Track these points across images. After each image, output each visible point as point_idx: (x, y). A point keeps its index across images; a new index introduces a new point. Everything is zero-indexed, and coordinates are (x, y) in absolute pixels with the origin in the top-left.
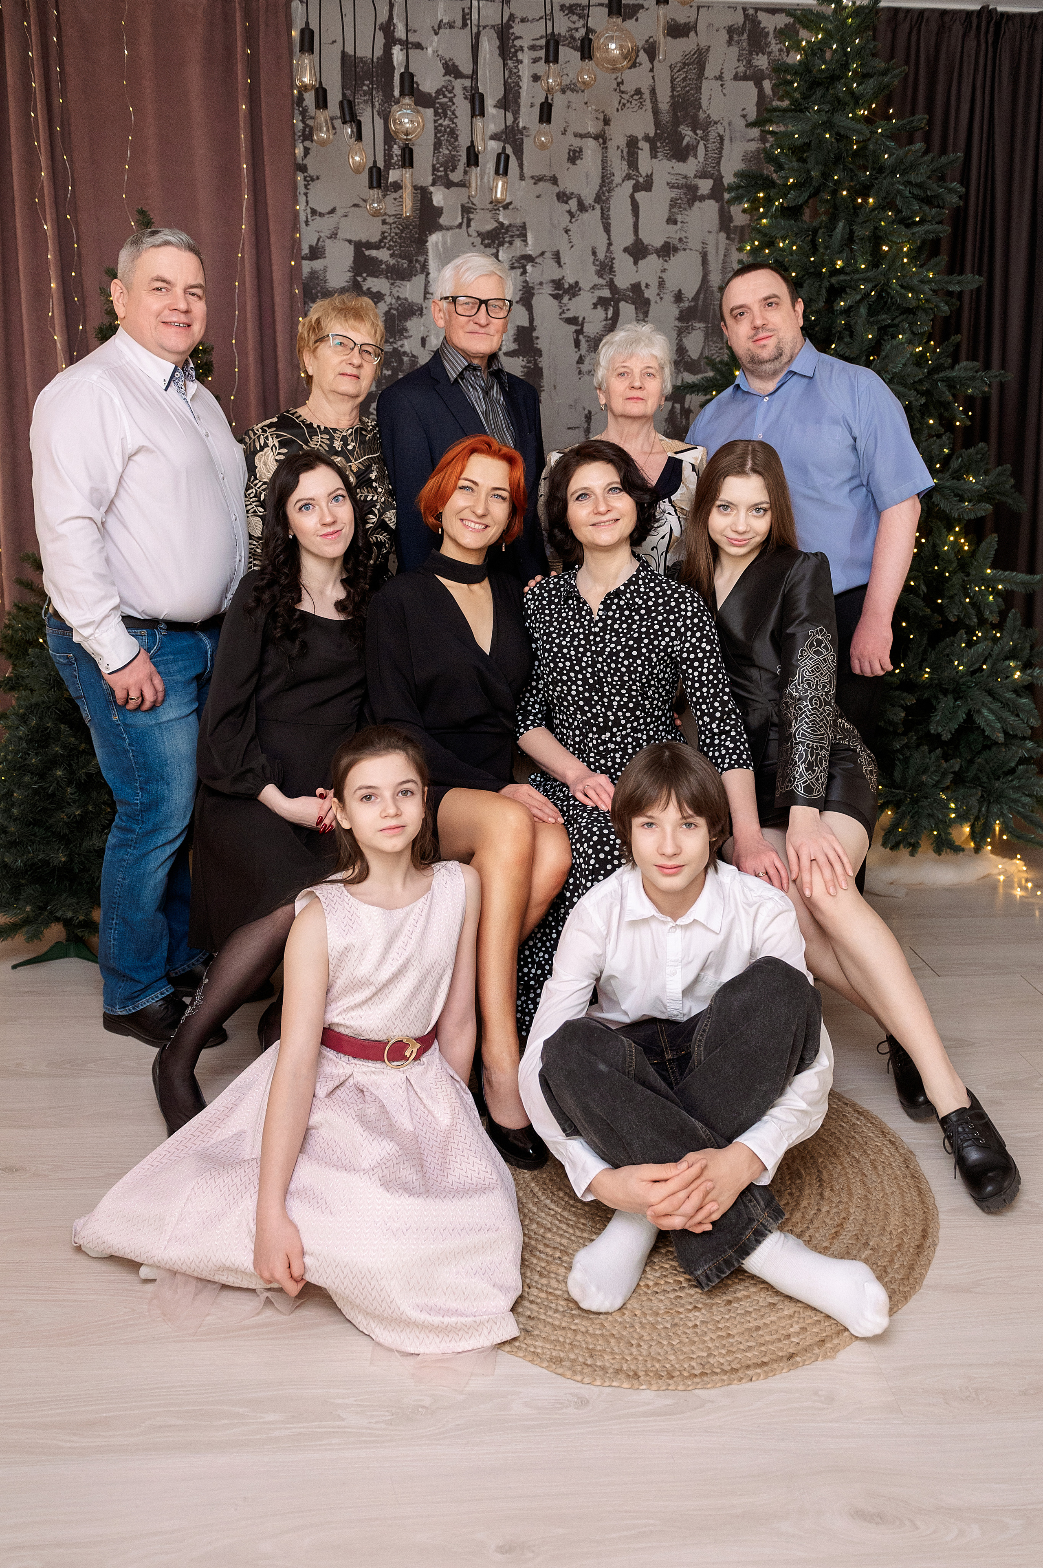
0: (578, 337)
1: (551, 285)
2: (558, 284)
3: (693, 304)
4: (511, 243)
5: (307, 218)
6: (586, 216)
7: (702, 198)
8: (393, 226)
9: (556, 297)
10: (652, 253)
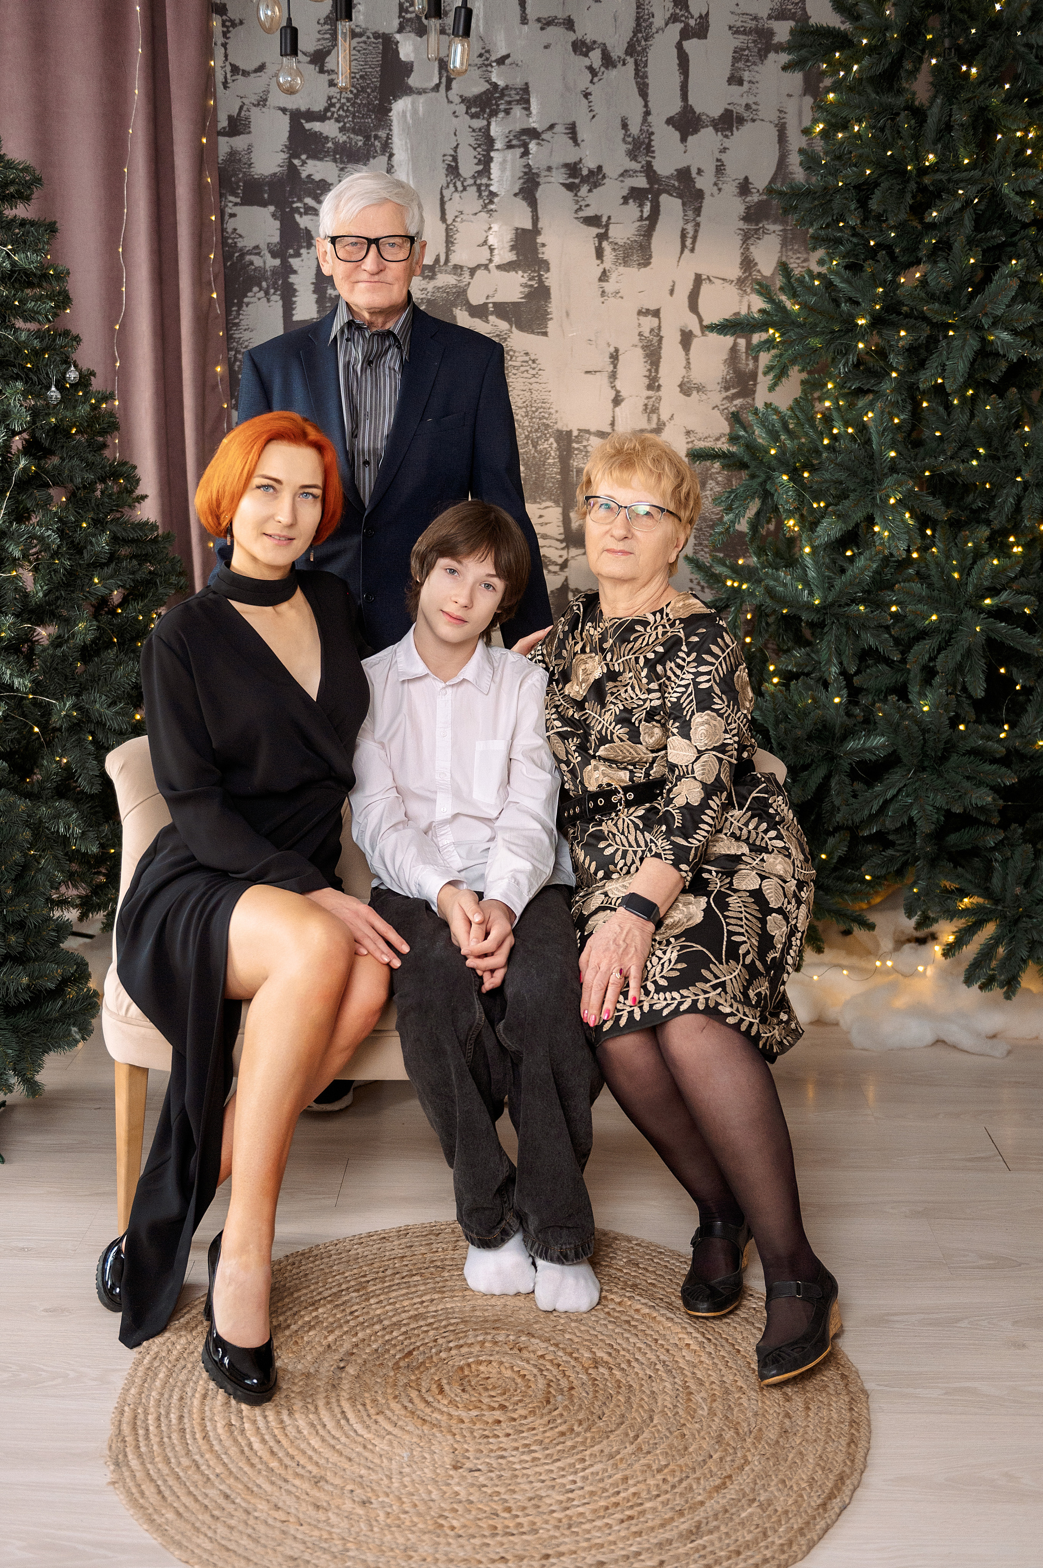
0: (600, 243)
3: (764, 196)
4: (507, 112)
5: (225, 78)
6: (613, 73)
7: (777, 48)
10: (707, 126)
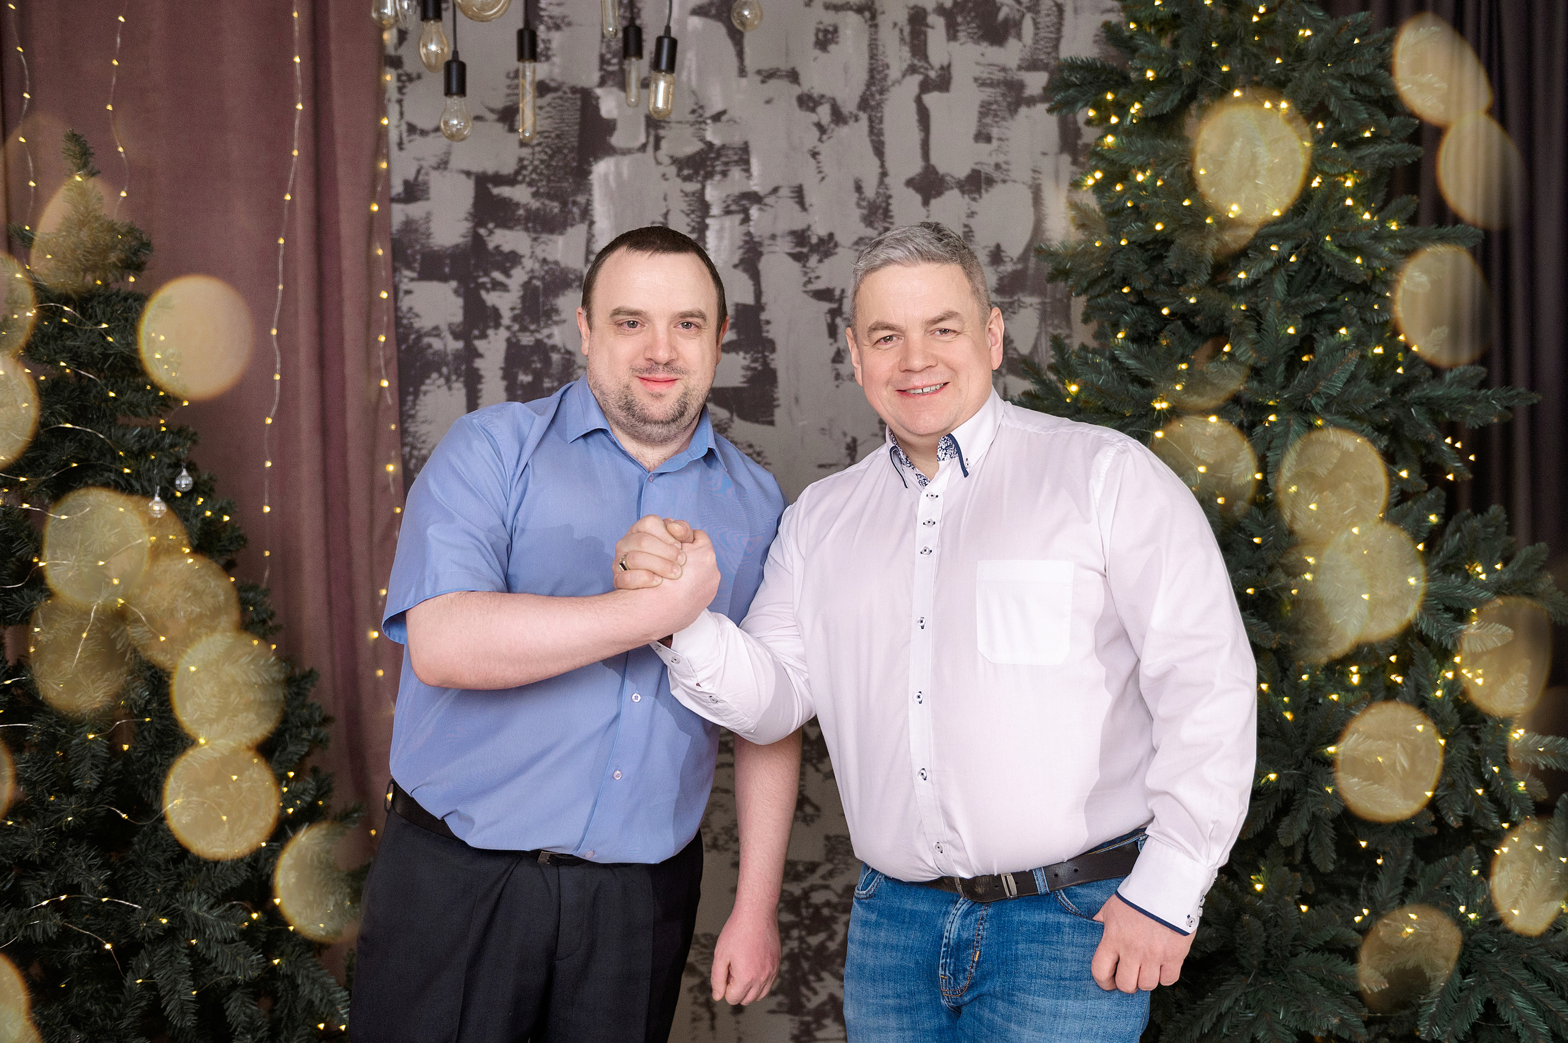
0: (833, 320)
1: (789, 238)
2: (800, 237)
3: (1020, 266)
4: (724, 174)
5: (401, 138)
6: (844, 131)
7: (1031, 101)
8: (538, 149)
9: (797, 257)
10: (952, 188)
